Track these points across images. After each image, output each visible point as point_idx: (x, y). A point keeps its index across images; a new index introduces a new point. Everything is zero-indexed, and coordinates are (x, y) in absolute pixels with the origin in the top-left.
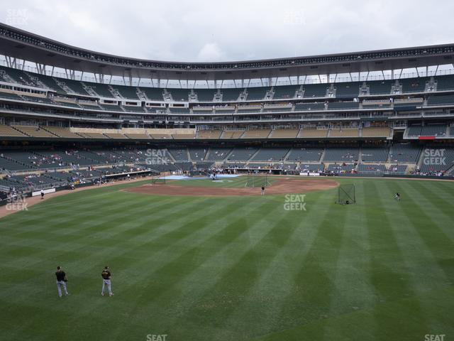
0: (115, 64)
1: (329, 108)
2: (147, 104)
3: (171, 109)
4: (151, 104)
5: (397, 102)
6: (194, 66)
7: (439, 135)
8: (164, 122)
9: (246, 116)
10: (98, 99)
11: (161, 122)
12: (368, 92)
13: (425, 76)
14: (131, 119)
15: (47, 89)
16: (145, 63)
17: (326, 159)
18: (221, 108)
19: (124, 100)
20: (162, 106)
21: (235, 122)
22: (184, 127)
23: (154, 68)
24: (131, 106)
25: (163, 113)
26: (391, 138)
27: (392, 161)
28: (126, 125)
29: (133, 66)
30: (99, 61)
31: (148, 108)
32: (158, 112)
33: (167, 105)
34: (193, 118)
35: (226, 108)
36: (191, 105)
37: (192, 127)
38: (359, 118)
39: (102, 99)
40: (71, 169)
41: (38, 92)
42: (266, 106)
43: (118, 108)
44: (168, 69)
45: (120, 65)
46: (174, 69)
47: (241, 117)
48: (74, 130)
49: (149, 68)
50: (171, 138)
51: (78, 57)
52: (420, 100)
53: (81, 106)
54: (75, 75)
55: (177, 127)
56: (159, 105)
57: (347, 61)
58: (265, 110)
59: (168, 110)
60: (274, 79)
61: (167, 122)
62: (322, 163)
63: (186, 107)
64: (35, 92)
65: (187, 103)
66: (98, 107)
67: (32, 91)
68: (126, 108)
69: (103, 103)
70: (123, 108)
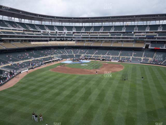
0: (46, 18)
1: (123, 36)
2: (58, 32)
4: (59, 33)
5: (148, 34)
6: (74, 18)
7: (161, 47)
9: (93, 37)
10: (40, 31)
11: (63, 39)
12: (137, 29)
13: (158, 24)
14: (52, 38)
15: (23, 29)
16: (57, 17)
17: (121, 55)
18: (84, 34)
19: (50, 31)
20: (63, 33)
21: (89, 39)
22: (71, 41)
23: (60, 19)
25: (64, 36)
26: (144, 48)
27: (144, 57)
28: (50, 40)
29: (53, 19)
30: (41, 17)
31: (58, 34)
32: (62, 36)
33: (65, 33)
34: (74, 38)
35: (86, 34)
36: (74, 33)
37: (74, 41)
38: (133, 40)
39: (42, 31)
40: (33, 60)
41: (20, 30)
42: (100, 34)
43: (47, 34)
44: (65, 20)
45: (48, 18)
46: (67, 20)
47: (91, 38)
48: (33, 43)
49: (58, 19)
50: (66, 45)
51: (33, 16)
52: (156, 34)
53: (35, 34)
54: (32, 22)
55: (69, 41)
56: (62, 33)
57: (130, 18)
58: (100, 35)
59: (65, 35)
60: (103, 23)
61: (65, 39)
62: (119, 56)
63: (71, 33)
64: (19, 30)
65: (72, 32)
66: (40, 35)
67: (18, 30)
68: (51, 34)
69: (42, 33)
70: (49, 34)
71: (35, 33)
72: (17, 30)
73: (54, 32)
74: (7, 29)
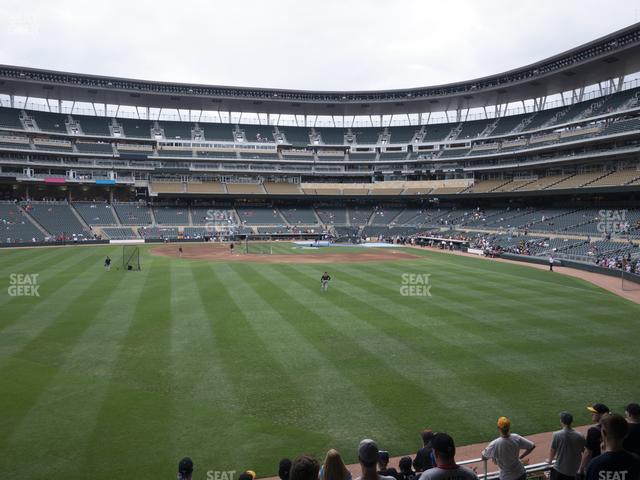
3: (445, 151)
4: (421, 148)
8: (428, 172)
14: (384, 169)
19: (384, 146)
20: (433, 149)
22: (460, 175)
23: (431, 97)
24: (394, 153)
25: (429, 159)
28: (380, 178)
32: (421, 159)
36: (478, 142)
37: (469, 175)
39: (354, 147)
41: (266, 147)
46: (458, 94)
51: (328, 102)
55: (452, 177)
59: (440, 153)
61: (433, 171)
63: (466, 147)
64: (262, 147)
65: (469, 141)
66: (342, 158)
67: (258, 147)
68: (384, 156)
69: (355, 152)
70: (378, 156)
71: (320, 153)
72: (253, 147)
73: (400, 149)
74: (220, 146)
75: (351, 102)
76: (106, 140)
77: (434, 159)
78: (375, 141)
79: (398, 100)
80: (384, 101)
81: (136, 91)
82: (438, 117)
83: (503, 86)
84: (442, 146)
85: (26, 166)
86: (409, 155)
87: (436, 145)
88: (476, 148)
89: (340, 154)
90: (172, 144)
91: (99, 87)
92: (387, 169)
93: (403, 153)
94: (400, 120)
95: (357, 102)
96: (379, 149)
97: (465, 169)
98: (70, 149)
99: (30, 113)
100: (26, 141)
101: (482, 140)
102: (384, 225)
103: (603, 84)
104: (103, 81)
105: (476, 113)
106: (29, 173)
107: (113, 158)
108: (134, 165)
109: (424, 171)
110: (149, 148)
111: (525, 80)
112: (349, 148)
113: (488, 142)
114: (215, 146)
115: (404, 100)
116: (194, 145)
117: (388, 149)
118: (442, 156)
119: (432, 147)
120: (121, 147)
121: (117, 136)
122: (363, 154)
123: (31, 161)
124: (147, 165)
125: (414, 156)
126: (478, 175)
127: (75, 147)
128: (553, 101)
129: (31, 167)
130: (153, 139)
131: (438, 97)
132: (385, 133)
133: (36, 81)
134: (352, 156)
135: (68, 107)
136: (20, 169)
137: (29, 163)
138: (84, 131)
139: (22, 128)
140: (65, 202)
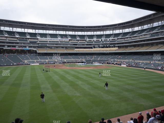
4: (104, 40)
8: (106, 46)
15: (69, 39)
18: (126, 39)
22: (115, 47)
23: (106, 28)
28: (95, 47)
32: (105, 43)
35: (128, 39)
37: (117, 47)
46: (113, 27)
51: (81, 28)
55: (112, 47)
63: (116, 40)
64: (66, 40)
65: (116, 38)
66: (85, 43)
68: (95, 42)
69: (88, 41)
70: (94, 42)
71: (79, 41)
72: (63, 40)
73: (99, 40)
74: (54, 39)
75: (87, 29)
76: (25, 38)
77: (108, 43)
78: (93, 38)
79: (98, 28)
80: (95, 28)
81: (33, 26)
82: (108, 32)
83: (125, 25)
84: (109, 40)
85: (6, 45)
86: (102, 42)
87: (108, 39)
88: (118, 40)
89: (85, 41)
90: (42, 39)
91: (24, 25)
92: (96, 45)
93: (100, 41)
94: (99, 33)
95: (88, 29)
96: (94, 40)
97: (116, 45)
98: (17, 41)
99: (5, 31)
100: (5, 39)
101: (119, 38)
102: (97, 59)
103: (149, 25)
104: (25, 23)
105: (117, 32)
106: (6, 47)
107: (28, 43)
108: (33, 44)
109: (105, 46)
110: (37, 40)
111: (130, 24)
112: (86, 40)
113: (121, 39)
114: (53, 40)
115: (100, 28)
116: (48, 39)
117: (96, 40)
118: (110, 42)
119: (107, 40)
120: (29, 40)
121: (28, 37)
122: (90, 41)
123: (7, 44)
124: (36, 45)
125: (103, 42)
126: (119, 47)
127: (18, 40)
128: (136, 29)
129: (7, 45)
130: (37, 38)
131: (108, 28)
132: (95, 36)
133: (7, 23)
134: (87, 42)
135: (15, 30)
136: (4, 46)
137: (6, 44)
138: (20, 36)
139: (4, 35)
140: (15, 54)
